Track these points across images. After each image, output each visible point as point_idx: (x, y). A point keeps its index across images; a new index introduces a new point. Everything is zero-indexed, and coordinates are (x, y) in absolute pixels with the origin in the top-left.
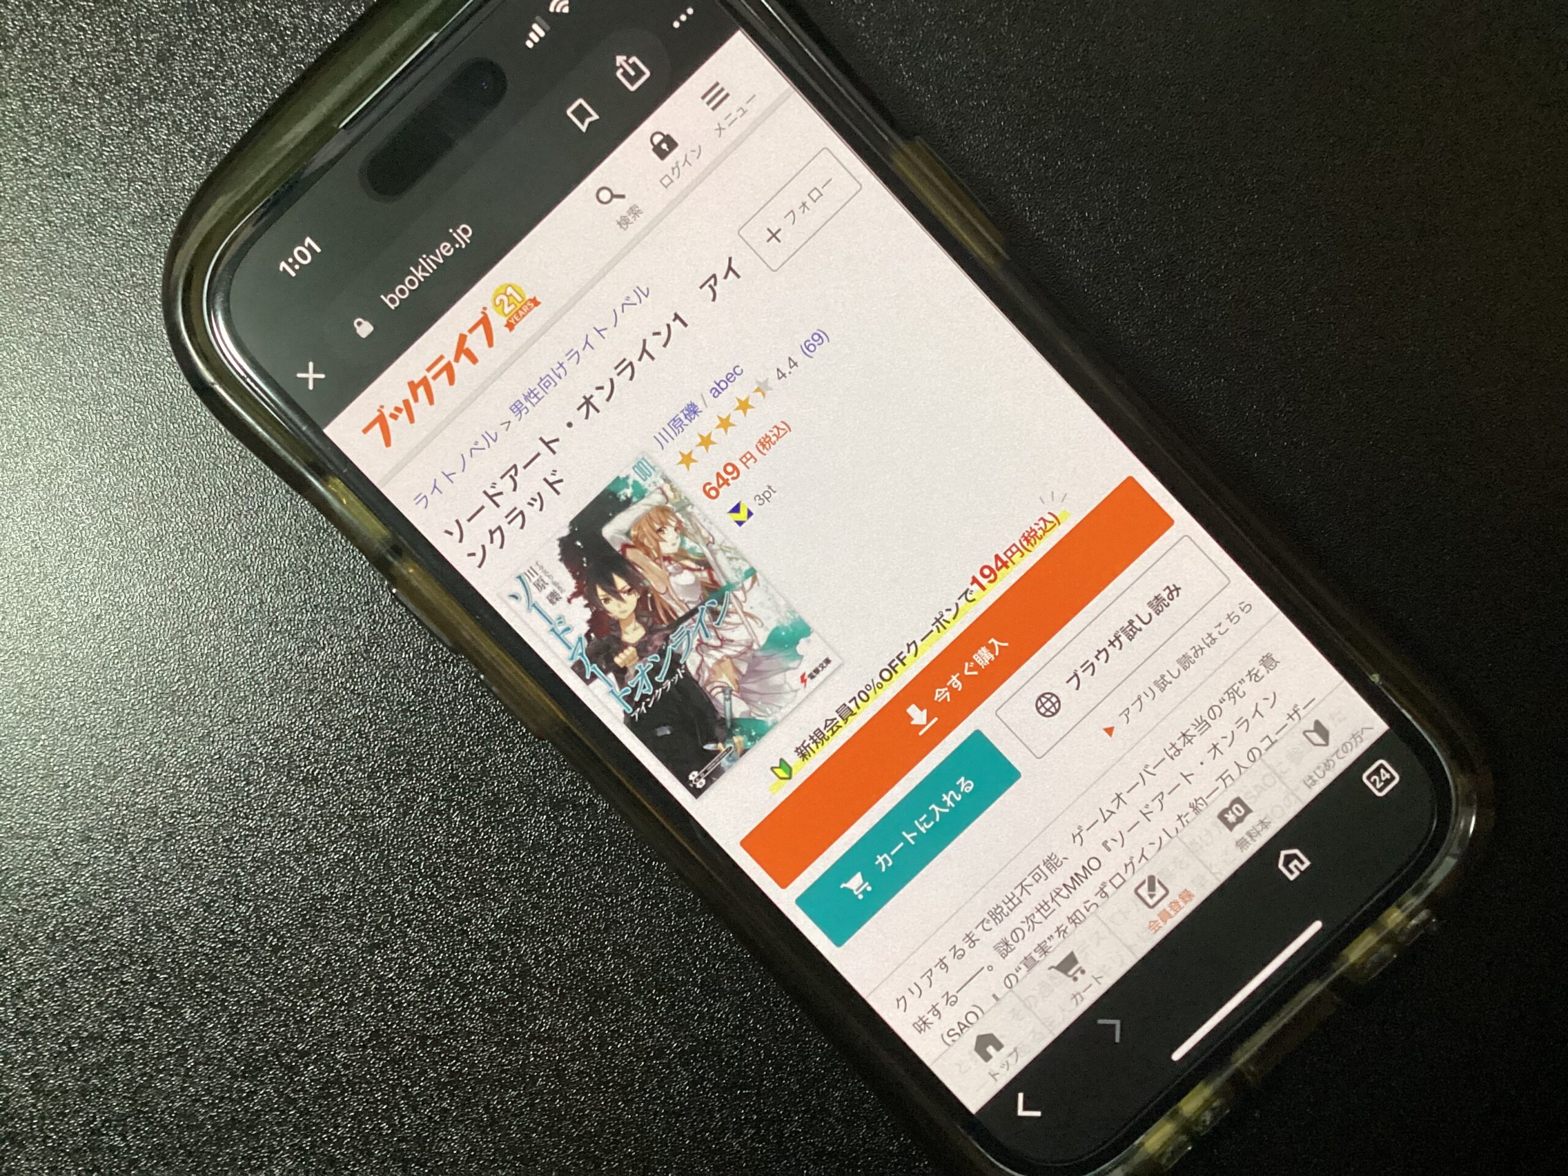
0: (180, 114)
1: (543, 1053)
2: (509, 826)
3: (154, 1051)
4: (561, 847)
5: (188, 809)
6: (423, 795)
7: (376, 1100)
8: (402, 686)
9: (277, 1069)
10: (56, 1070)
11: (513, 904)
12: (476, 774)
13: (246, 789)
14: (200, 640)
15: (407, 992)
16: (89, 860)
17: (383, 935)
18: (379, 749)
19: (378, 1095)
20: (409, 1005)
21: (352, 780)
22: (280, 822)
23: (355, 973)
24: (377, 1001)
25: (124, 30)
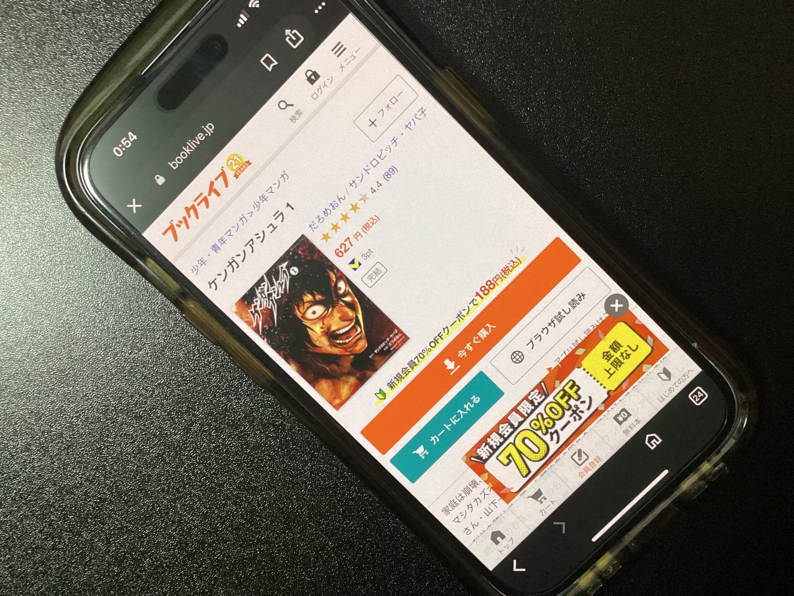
0: (50, 75)
1: (263, 549)
2: (240, 437)
3: (69, 553)
4: (267, 447)
5: (78, 433)
8: (182, 368)
9: (131, 561)
10: (21, 564)
11: (245, 476)
12: (222, 412)
16: (30, 460)
18: (173, 400)
19: (182, 572)
20: (195, 528)
21: (159, 417)
23: (167, 512)
24: (178, 526)
25: (18, 31)
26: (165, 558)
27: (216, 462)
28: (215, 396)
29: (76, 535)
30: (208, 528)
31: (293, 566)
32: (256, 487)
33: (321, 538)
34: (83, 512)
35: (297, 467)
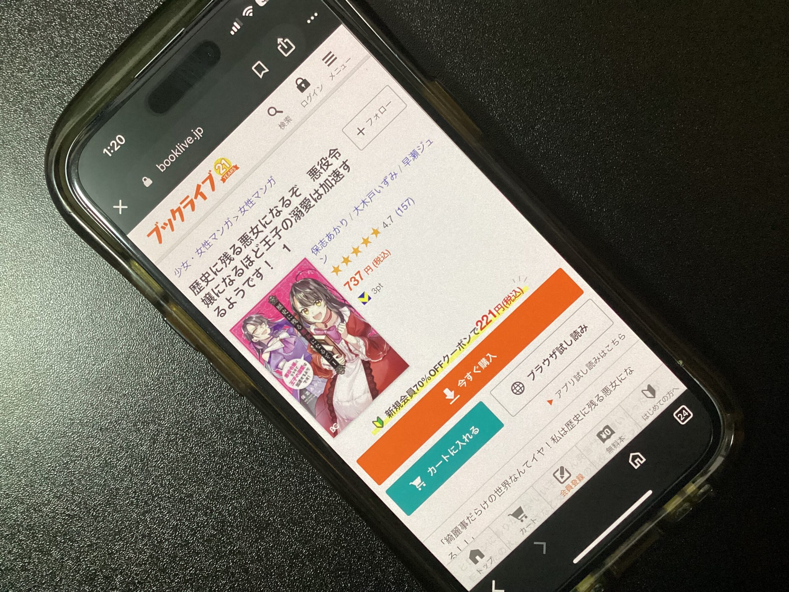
0: (8, 92)
1: (236, 561)
2: (208, 445)
3: (39, 574)
5: (44, 449)
8: (146, 377)
11: (214, 485)
13: (72, 436)
26: (136, 575)
27: (184, 472)
28: (180, 404)
29: (45, 554)
31: (267, 576)
32: (225, 496)
33: (295, 546)
34: (52, 530)
35: (267, 473)
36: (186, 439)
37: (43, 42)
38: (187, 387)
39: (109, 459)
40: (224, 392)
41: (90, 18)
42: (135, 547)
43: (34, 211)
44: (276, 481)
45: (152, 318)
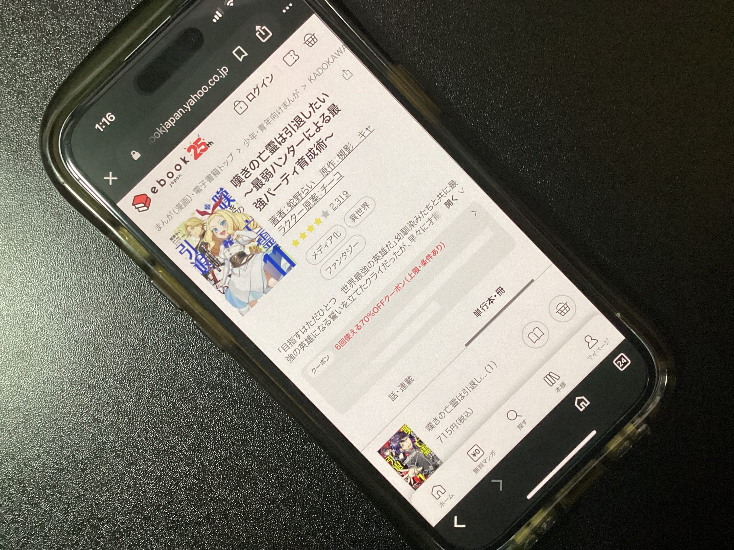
0: (2, 76)
1: (217, 507)
2: (190, 400)
3: (28, 525)
4: (216, 407)
5: (34, 407)
6: (147, 390)
7: (138, 538)
8: (132, 337)
11: (195, 437)
12: (172, 376)
13: (62, 394)
14: (33, 325)
15: (148, 484)
17: (134, 458)
18: (124, 369)
19: (139, 536)
20: (150, 491)
21: (112, 385)
22: (79, 409)
23: (122, 478)
24: (134, 490)
26: (122, 523)
27: (167, 425)
29: (35, 507)
30: (162, 490)
32: (207, 447)
33: (271, 491)
34: (41, 483)
35: (245, 425)
36: (170, 394)
37: (36, 30)
38: (170, 347)
39: (96, 415)
40: (205, 351)
41: (79, 8)
42: (121, 497)
43: (26, 184)
44: (254, 432)
45: (137, 283)
